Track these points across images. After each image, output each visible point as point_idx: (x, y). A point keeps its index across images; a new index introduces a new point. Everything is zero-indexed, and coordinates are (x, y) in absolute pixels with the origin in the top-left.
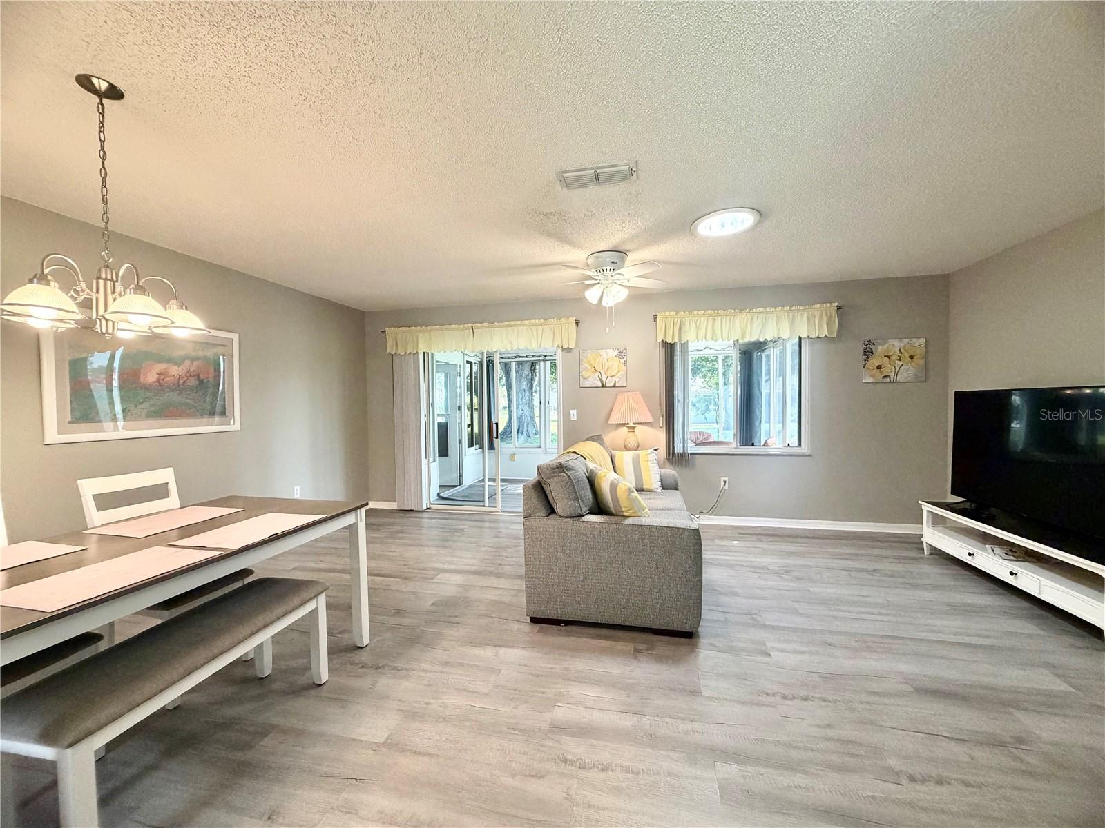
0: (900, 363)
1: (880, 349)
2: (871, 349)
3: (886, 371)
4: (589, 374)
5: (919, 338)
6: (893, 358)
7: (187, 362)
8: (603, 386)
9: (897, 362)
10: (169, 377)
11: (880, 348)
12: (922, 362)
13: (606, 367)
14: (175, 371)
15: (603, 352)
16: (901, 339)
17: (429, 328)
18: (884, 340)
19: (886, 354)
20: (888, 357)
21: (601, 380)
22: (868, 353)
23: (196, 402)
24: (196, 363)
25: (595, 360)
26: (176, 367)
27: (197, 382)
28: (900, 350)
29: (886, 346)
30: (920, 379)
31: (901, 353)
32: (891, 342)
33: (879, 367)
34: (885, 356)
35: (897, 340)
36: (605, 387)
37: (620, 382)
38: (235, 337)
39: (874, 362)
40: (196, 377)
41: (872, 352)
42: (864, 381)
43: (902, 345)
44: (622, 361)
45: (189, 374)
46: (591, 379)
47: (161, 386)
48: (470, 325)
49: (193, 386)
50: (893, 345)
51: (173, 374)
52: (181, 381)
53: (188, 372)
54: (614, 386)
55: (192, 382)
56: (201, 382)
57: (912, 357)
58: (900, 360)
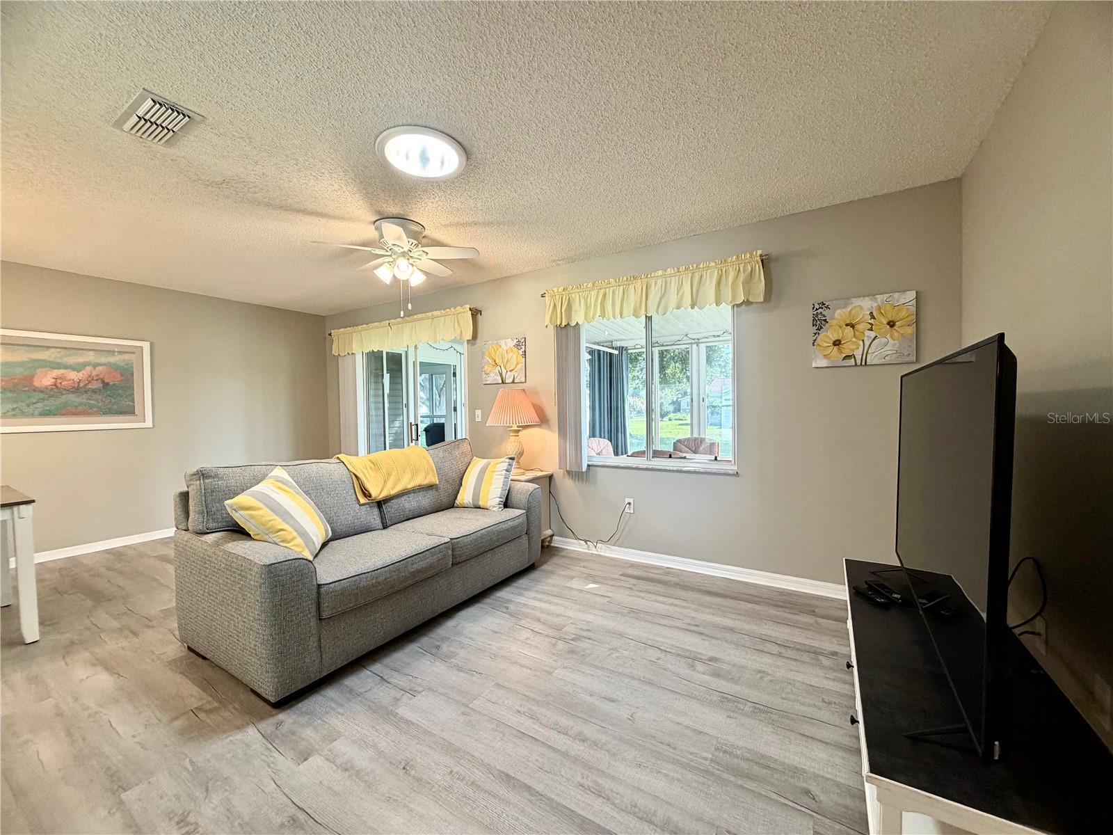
0: (873, 334)
1: (838, 315)
2: (825, 316)
3: (847, 349)
4: (490, 369)
5: (905, 291)
6: (860, 327)
7: (89, 368)
8: (503, 382)
9: (868, 333)
10: (67, 381)
11: (839, 311)
12: (911, 330)
13: (505, 361)
14: (73, 376)
15: (502, 343)
16: (872, 295)
17: (360, 327)
18: (846, 299)
19: (848, 322)
20: (853, 326)
21: (501, 374)
22: (819, 323)
23: (98, 403)
24: (100, 368)
25: (495, 353)
26: (75, 372)
27: (101, 385)
28: (871, 314)
29: (849, 309)
30: (907, 359)
31: (873, 317)
32: (857, 302)
33: (837, 343)
34: (847, 325)
35: (867, 298)
36: (505, 383)
37: (519, 377)
38: (146, 346)
39: (829, 334)
40: (99, 381)
41: (825, 320)
42: (814, 365)
43: (875, 305)
44: (521, 352)
45: (90, 379)
46: (492, 375)
47: (57, 389)
48: (388, 322)
49: (96, 389)
50: (861, 307)
51: (72, 378)
52: (82, 385)
53: (90, 376)
54: (513, 382)
55: (96, 385)
56: (105, 384)
57: (891, 324)
58: (871, 330)
